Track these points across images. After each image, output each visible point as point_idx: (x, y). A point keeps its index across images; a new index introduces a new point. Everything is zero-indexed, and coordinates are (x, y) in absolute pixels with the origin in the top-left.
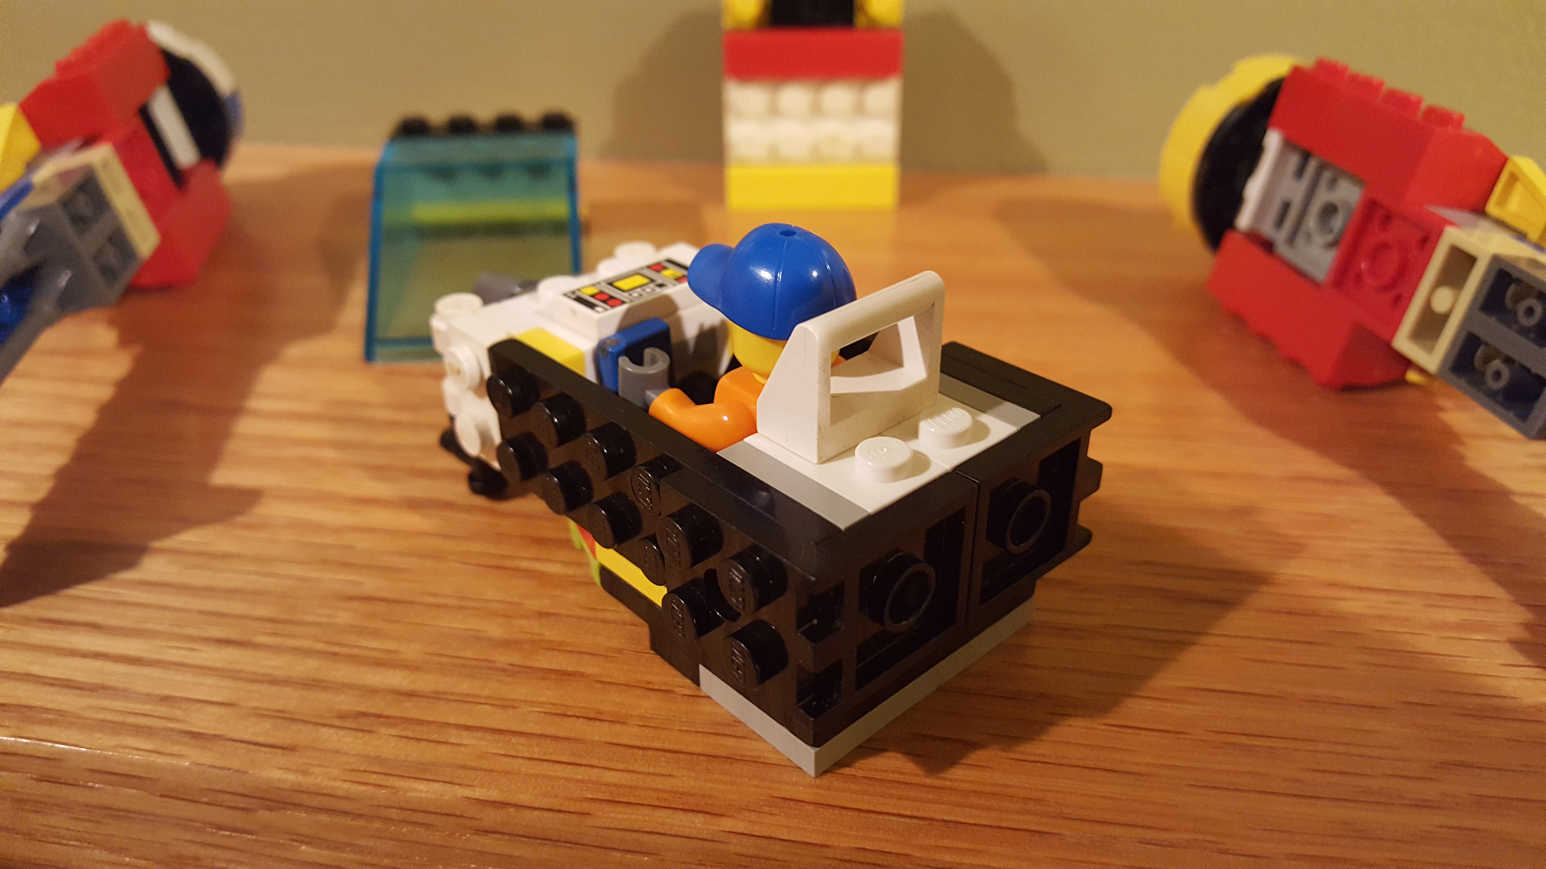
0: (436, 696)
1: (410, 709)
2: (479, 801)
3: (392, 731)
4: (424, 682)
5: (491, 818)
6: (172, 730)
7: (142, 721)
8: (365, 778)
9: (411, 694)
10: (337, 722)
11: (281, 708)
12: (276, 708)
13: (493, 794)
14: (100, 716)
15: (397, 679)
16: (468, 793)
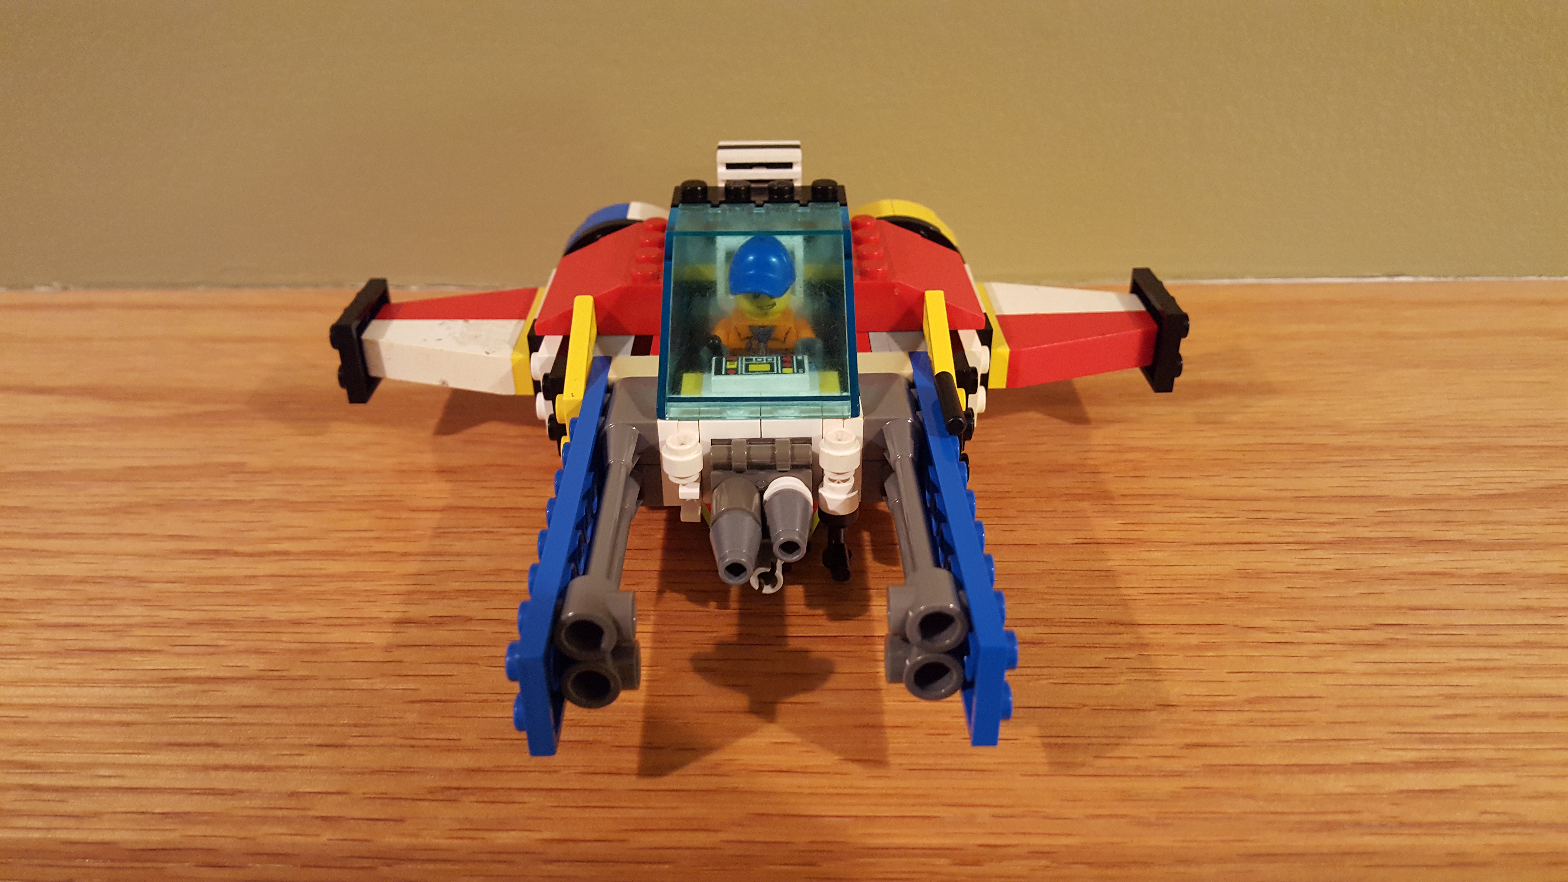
0: (498, 770)
1: (480, 781)
2: (546, 840)
3: (472, 798)
4: (485, 761)
5: (556, 850)
6: (304, 817)
7: (279, 813)
8: (461, 834)
9: (479, 770)
10: (429, 797)
11: (384, 791)
12: (380, 791)
13: (557, 835)
14: (245, 813)
15: (465, 760)
16: (538, 836)
